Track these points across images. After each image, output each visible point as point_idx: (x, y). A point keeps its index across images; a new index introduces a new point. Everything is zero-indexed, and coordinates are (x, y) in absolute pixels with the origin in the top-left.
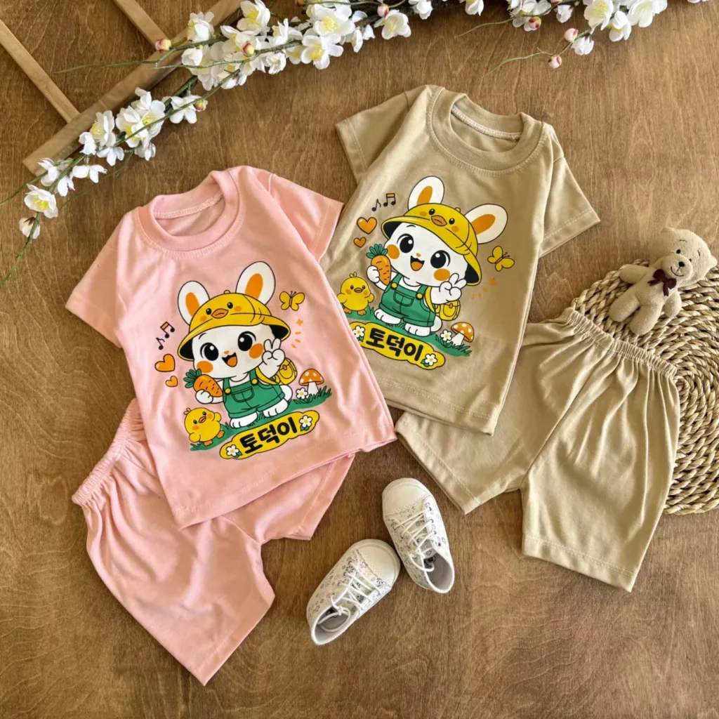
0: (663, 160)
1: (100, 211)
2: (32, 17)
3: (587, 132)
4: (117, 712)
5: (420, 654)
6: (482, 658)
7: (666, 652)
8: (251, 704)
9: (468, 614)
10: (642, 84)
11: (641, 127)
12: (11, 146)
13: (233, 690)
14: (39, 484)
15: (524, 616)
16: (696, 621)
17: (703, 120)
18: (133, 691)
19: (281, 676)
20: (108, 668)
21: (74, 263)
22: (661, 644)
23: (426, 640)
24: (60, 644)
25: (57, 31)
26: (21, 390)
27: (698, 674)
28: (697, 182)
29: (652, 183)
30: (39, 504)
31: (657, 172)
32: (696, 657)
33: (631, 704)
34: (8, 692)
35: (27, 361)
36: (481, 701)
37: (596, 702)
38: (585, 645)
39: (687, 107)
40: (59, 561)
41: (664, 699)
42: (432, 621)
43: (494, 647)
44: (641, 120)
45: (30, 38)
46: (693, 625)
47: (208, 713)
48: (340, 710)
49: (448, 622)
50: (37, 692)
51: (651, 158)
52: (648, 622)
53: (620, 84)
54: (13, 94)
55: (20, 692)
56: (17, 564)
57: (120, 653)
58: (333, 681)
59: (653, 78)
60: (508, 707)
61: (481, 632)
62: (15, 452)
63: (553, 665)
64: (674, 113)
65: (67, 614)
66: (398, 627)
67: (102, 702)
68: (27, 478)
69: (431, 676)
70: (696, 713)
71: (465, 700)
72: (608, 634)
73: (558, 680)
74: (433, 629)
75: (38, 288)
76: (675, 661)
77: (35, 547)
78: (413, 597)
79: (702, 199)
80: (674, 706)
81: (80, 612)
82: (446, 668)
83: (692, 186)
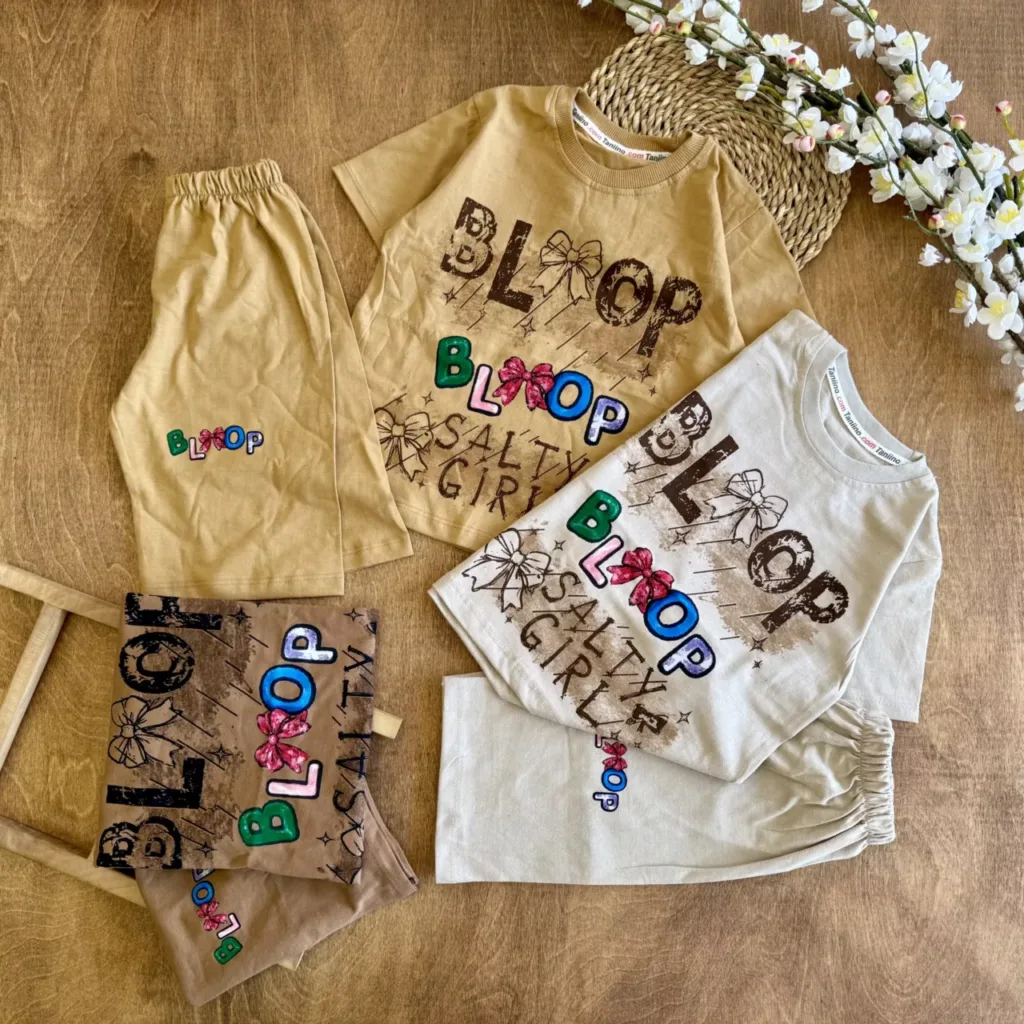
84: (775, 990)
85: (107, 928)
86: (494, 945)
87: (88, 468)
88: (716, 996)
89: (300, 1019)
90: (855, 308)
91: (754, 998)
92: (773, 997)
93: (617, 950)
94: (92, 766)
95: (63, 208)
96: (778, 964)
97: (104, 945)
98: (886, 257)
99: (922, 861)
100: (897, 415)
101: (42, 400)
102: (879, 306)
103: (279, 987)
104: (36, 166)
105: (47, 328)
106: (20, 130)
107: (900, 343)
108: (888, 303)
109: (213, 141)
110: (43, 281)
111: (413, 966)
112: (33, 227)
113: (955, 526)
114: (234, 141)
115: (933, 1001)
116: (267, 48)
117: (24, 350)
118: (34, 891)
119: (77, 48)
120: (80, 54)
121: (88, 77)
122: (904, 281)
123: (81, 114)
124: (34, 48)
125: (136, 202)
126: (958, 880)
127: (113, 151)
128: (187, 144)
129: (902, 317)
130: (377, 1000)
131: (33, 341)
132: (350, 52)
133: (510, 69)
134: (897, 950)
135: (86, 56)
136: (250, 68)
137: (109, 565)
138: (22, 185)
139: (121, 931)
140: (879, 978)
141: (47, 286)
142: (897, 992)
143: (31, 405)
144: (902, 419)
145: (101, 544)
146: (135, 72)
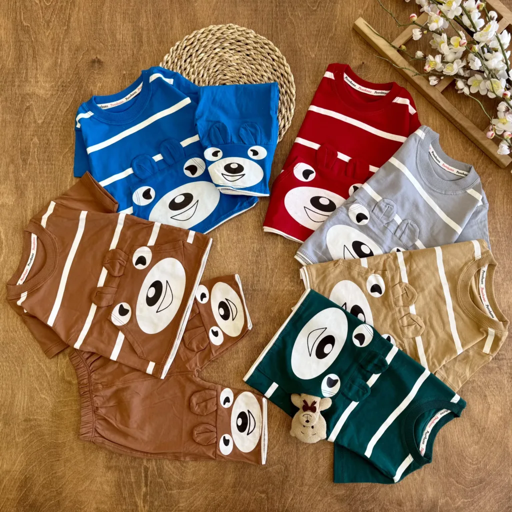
2: (66, 90)
4: (107, 491)
6: (316, 465)
8: (183, 488)
12: (52, 164)
13: (173, 480)
14: (65, 360)
18: (116, 479)
23: (284, 454)
24: (75, 452)
25: (80, 98)
27: (440, 478)
30: (64, 371)
32: (438, 467)
33: (401, 493)
34: (45, 479)
36: (315, 490)
37: (380, 492)
40: (75, 404)
41: (419, 492)
42: (288, 443)
43: (322, 459)
45: (65, 102)
46: (437, 449)
47: (159, 493)
48: (234, 493)
49: (297, 444)
50: (62, 478)
54: (54, 134)
55: (52, 478)
58: (231, 476)
60: (330, 494)
61: (315, 451)
67: (99, 485)
69: (286, 474)
70: (438, 500)
71: (305, 489)
76: (426, 469)
77: (62, 396)
78: (277, 429)
80: (425, 496)
82: (295, 470)
95: (58, 87)
99: (482, 400)
101: (51, 181)
104: (45, 66)
105: (52, 146)
106: (36, 48)
109: (132, 52)
110: (50, 123)
112: (44, 96)
113: (498, 238)
114: (142, 52)
115: (488, 467)
116: (157, 6)
117: (41, 157)
119: (63, 7)
120: (65, 10)
121: (69, 22)
123: (66, 40)
124: (42, 8)
125: (94, 83)
126: (500, 410)
127: (82, 58)
128: (119, 55)
131: (45, 152)
132: (198, 7)
133: (277, 16)
134: (470, 443)
135: (68, 11)
136: (149, 16)
138: (38, 76)
140: (461, 456)
141: (51, 125)
143: (45, 183)
146: (92, 19)
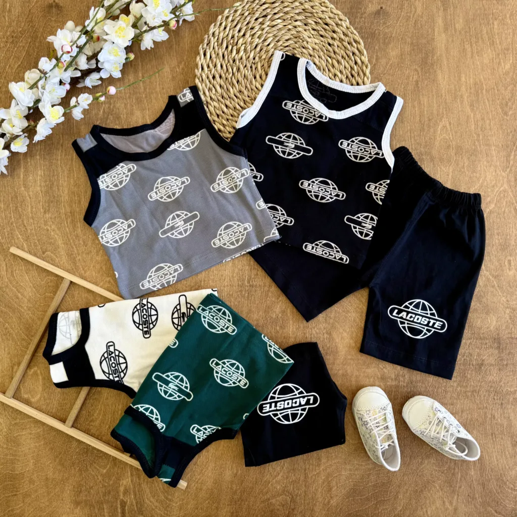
0: (459, 150)
1: (65, 181)
3: (406, 130)
5: (285, 492)
7: (454, 491)
9: (319, 465)
10: (446, 96)
11: (444, 127)
15: (357, 466)
16: (475, 470)
17: (488, 121)
19: (189, 506)
20: (70, 500)
21: (46, 218)
22: (451, 486)
26: (8, 307)
28: (482, 166)
29: (451, 166)
31: (455, 159)
35: (13, 287)
38: (399, 487)
39: (477, 113)
44: (445, 122)
51: (451, 149)
52: (442, 471)
53: (431, 96)
56: (6, 428)
57: (78, 490)
59: (453, 92)
62: (5, 351)
63: (377, 500)
64: (468, 117)
65: (41, 464)
66: (271, 473)
68: (12, 369)
72: (414, 479)
73: (380, 510)
74: (294, 475)
75: (21, 235)
79: (486, 177)
81: (50, 462)
83: (479, 169)
84: (442, 490)
85: (51, 465)
86: (279, 469)
87: (29, 195)
88: (408, 494)
89: (167, 514)
90: (484, 91)
91: (430, 495)
92: (441, 494)
93: (350, 470)
94: (39, 372)
96: (443, 475)
97: (50, 474)
98: (502, 61)
100: (509, 156)
102: (498, 90)
103: (153, 497)
107: (511, 113)
108: (503, 88)
111: (232, 482)
118: (7, 445)
122: (513, 76)
129: (512, 97)
130: (211, 502)
137: (44, 253)
139: (59, 467)
142: (512, 489)
144: (512, 157)
145: (38, 240)
